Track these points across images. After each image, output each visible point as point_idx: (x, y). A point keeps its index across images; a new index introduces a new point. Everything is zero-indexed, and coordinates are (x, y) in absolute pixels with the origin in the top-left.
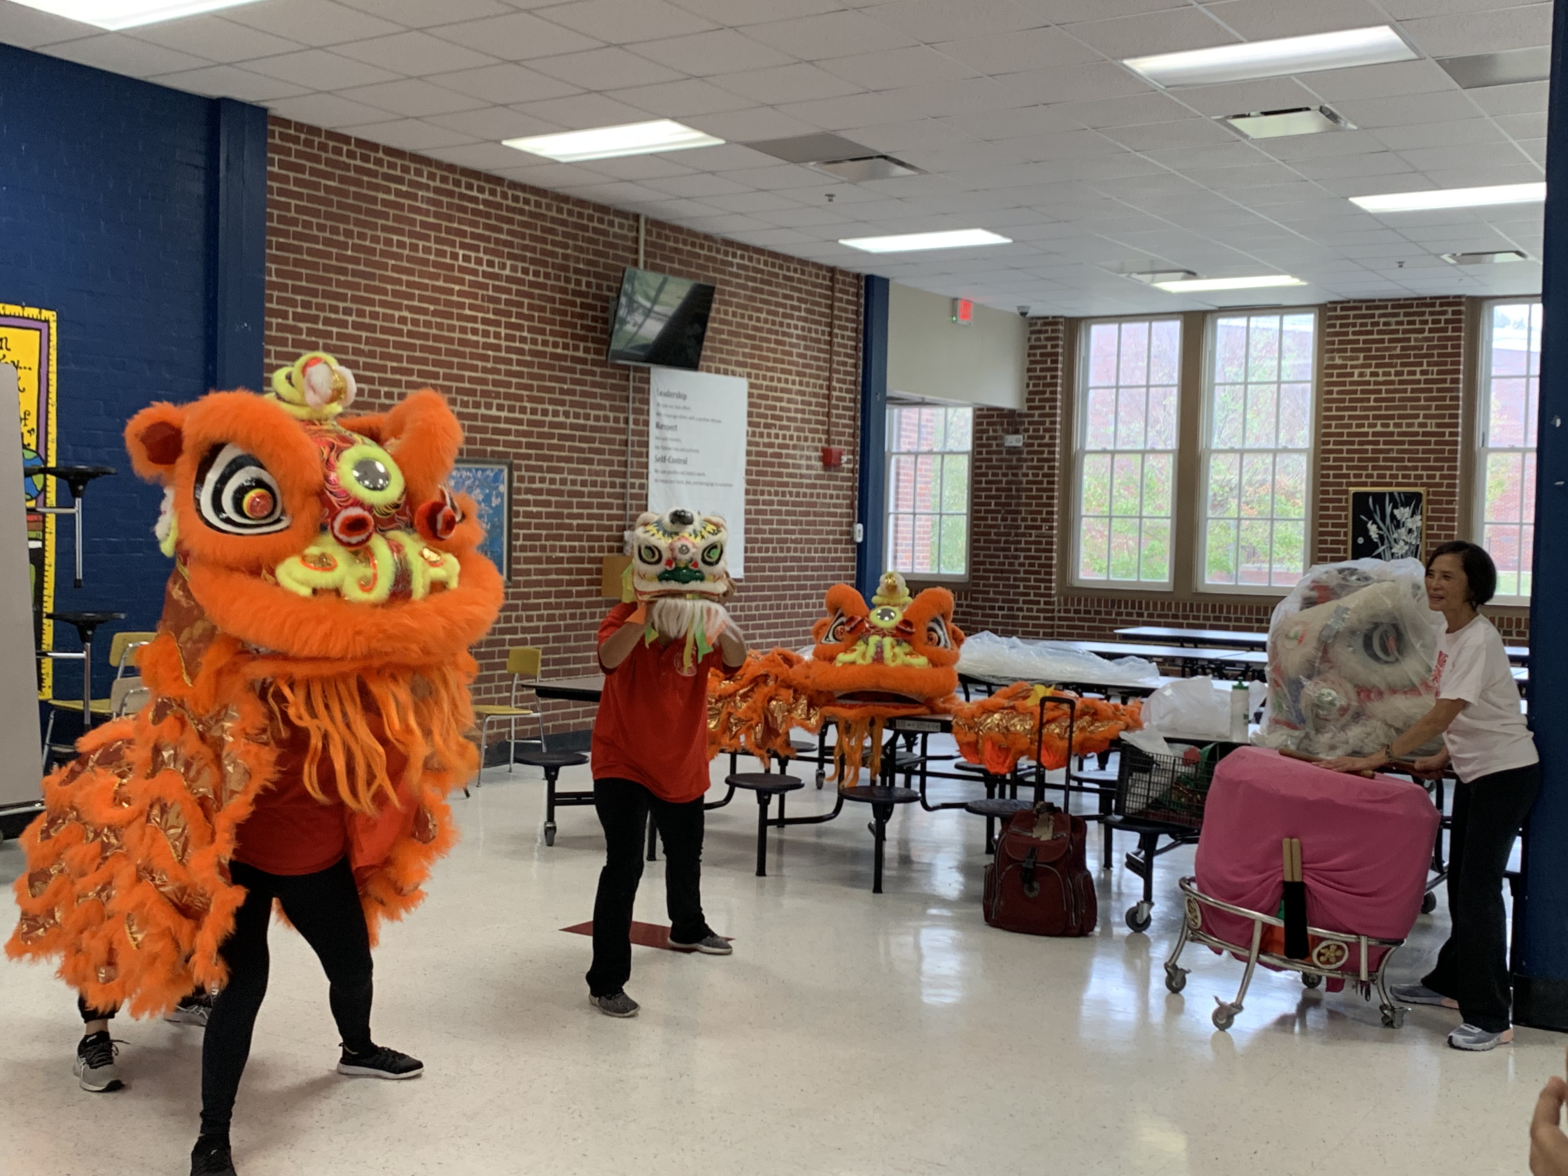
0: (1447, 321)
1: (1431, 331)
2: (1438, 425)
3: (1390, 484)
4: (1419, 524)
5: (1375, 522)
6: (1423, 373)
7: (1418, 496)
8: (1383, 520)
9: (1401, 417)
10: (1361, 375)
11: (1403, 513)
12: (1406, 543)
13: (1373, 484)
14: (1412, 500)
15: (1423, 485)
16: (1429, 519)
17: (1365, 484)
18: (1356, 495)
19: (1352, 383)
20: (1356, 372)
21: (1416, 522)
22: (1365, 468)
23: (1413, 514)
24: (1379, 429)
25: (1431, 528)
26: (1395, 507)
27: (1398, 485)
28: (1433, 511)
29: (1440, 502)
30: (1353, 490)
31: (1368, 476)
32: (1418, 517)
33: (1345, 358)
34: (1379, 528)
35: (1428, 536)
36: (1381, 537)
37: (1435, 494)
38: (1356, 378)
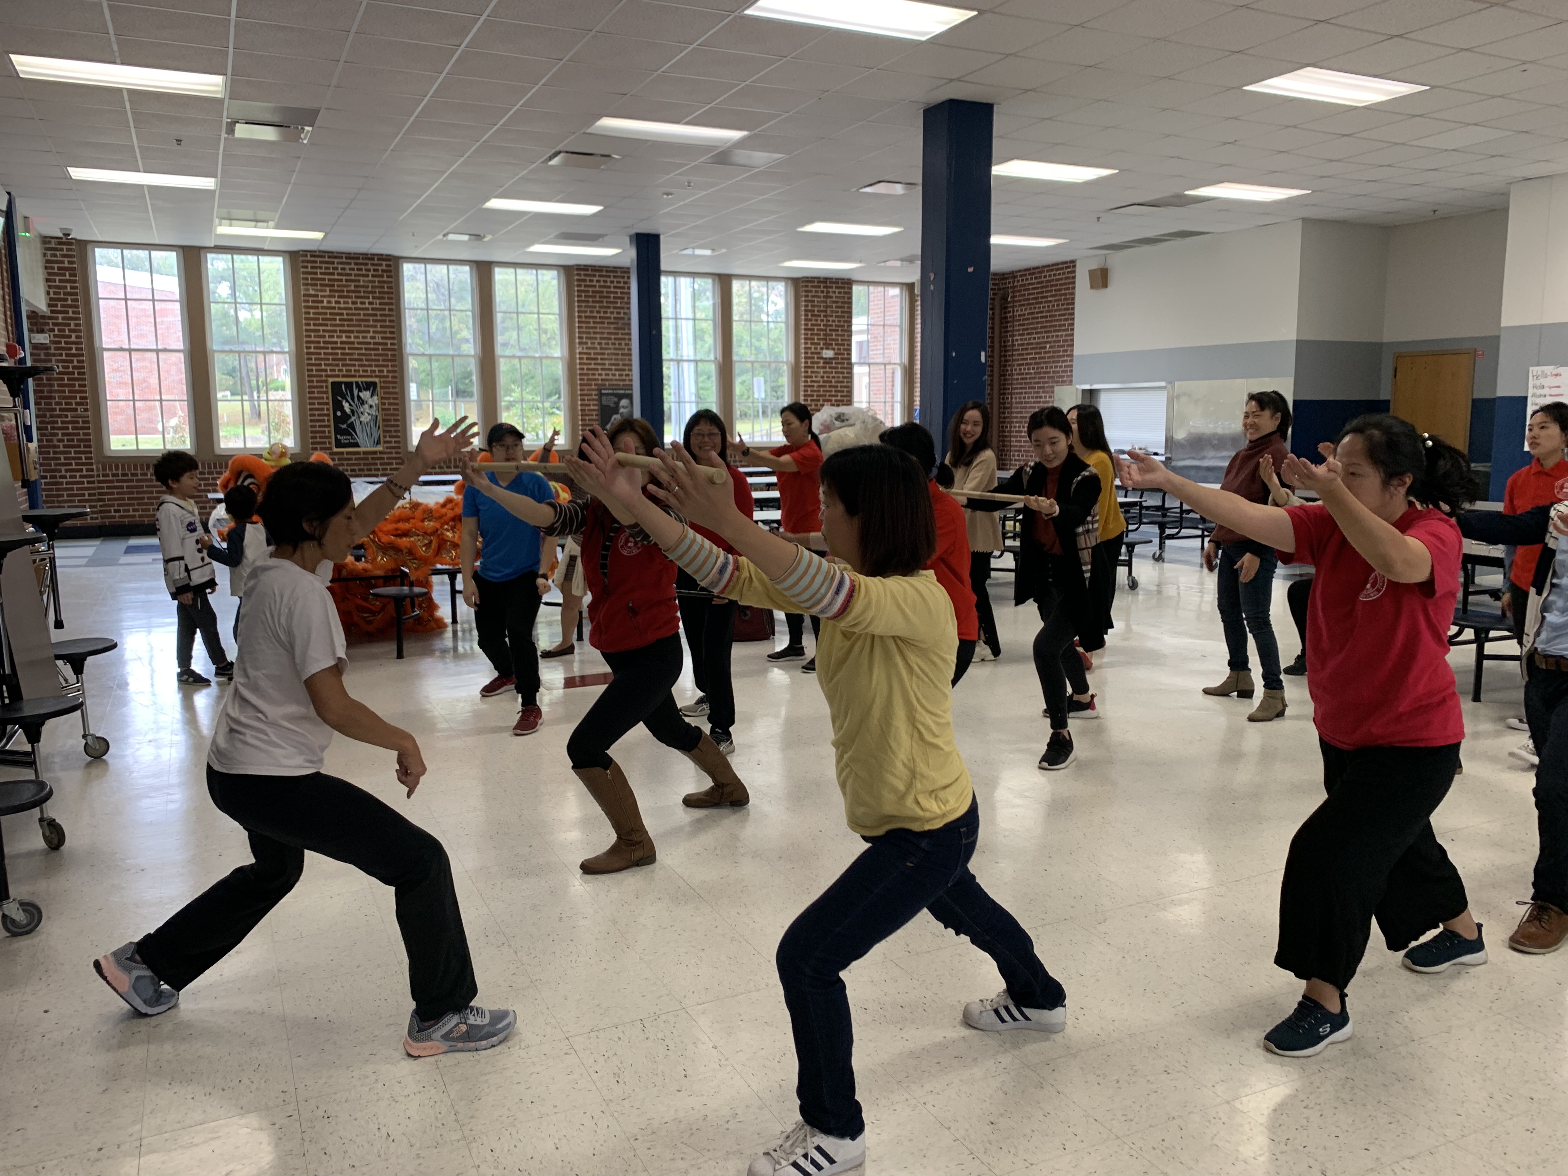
0: (383, 271)
1: (373, 276)
2: (383, 338)
3: (355, 376)
4: (377, 402)
5: (347, 401)
6: (370, 303)
7: (374, 384)
8: (353, 400)
9: (358, 332)
10: (329, 302)
11: (366, 395)
12: (369, 414)
13: (343, 376)
14: (370, 386)
15: (376, 376)
16: (382, 398)
17: (338, 376)
18: (333, 383)
19: (323, 308)
20: (325, 300)
21: (374, 401)
22: (337, 365)
23: (372, 396)
24: (344, 339)
25: (384, 404)
26: (360, 391)
27: (360, 376)
28: (384, 393)
29: (388, 388)
30: (331, 380)
31: (340, 370)
32: (375, 398)
33: (317, 290)
34: (350, 405)
35: (383, 409)
36: (352, 411)
37: (384, 382)
38: (325, 304)
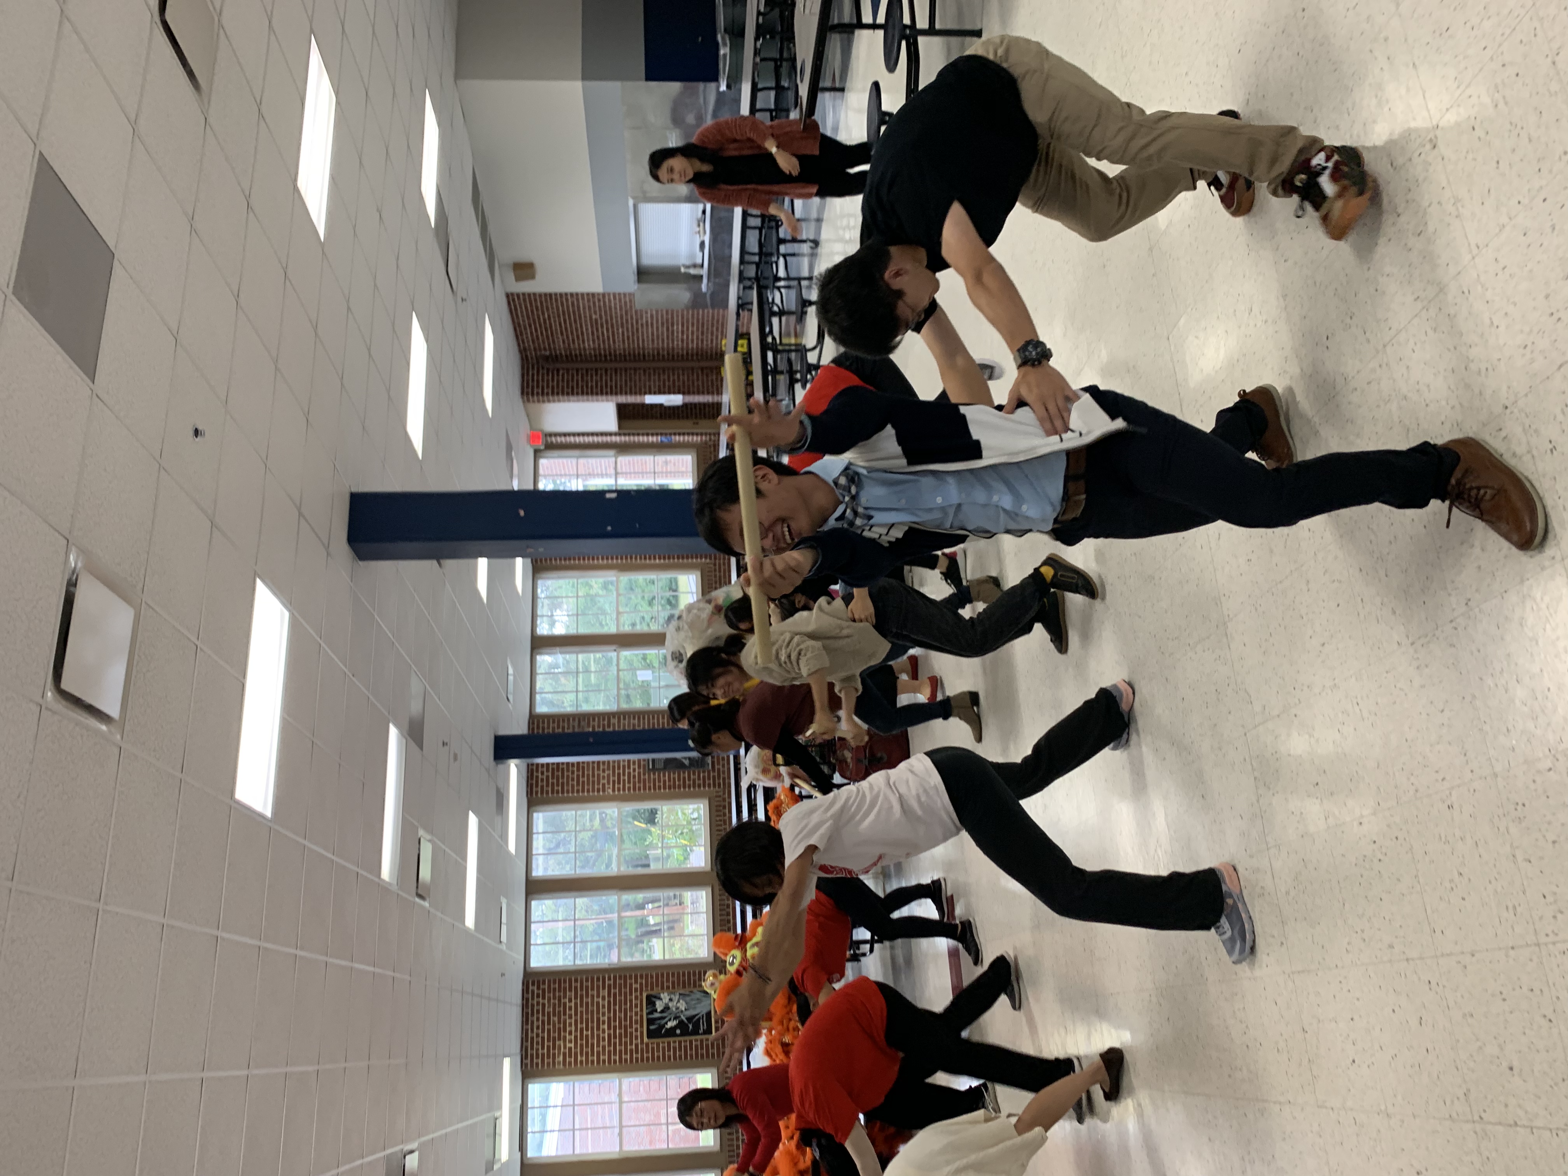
0: (538, 988)
1: (544, 998)
2: (604, 988)
3: (642, 1017)
4: (666, 994)
5: (666, 1023)
6: (570, 1001)
7: (648, 997)
8: (664, 1018)
9: (598, 1012)
10: (570, 1041)
11: (659, 1005)
12: (678, 1001)
13: (642, 1026)
14: (651, 1001)
15: (641, 994)
16: (662, 988)
17: (642, 1033)
18: (648, 1037)
19: (576, 1047)
20: (568, 1045)
21: (665, 997)
22: (631, 1033)
23: (660, 999)
24: (606, 1027)
25: (668, 987)
26: (656, 1011)
27: (641, 1010)
28: (657, 986)
29: (652, 983)
30: (646, 1039)
31: (636, 1030)
32: (662, 996)
33: (559, 1054)
34: (670, 1020)
35: (673, 987)
36: (675, 1018)
37: (647, 986)
38: (573, 1045)
